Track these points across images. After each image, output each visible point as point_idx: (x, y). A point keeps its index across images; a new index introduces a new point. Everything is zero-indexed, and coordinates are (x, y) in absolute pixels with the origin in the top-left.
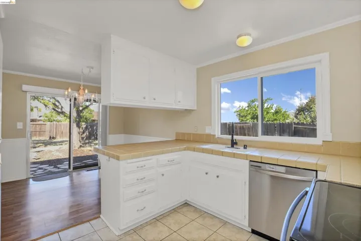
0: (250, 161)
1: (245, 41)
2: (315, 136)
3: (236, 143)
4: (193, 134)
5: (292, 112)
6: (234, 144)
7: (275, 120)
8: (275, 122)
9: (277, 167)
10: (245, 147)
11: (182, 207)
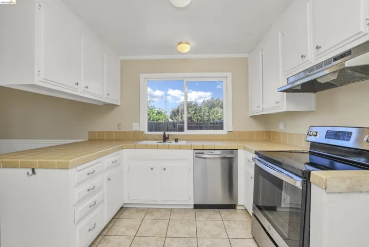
0: (194, 150)
1: (185, 48)
2: (222, 129)
3: (168, 138)
4: (116, 132)
5: (168, 114)
6: (165, 138)
7: (159, 119)
8: (160, 121)
9: (215, 151)
10: (176, 140)
11: (121, 212)
